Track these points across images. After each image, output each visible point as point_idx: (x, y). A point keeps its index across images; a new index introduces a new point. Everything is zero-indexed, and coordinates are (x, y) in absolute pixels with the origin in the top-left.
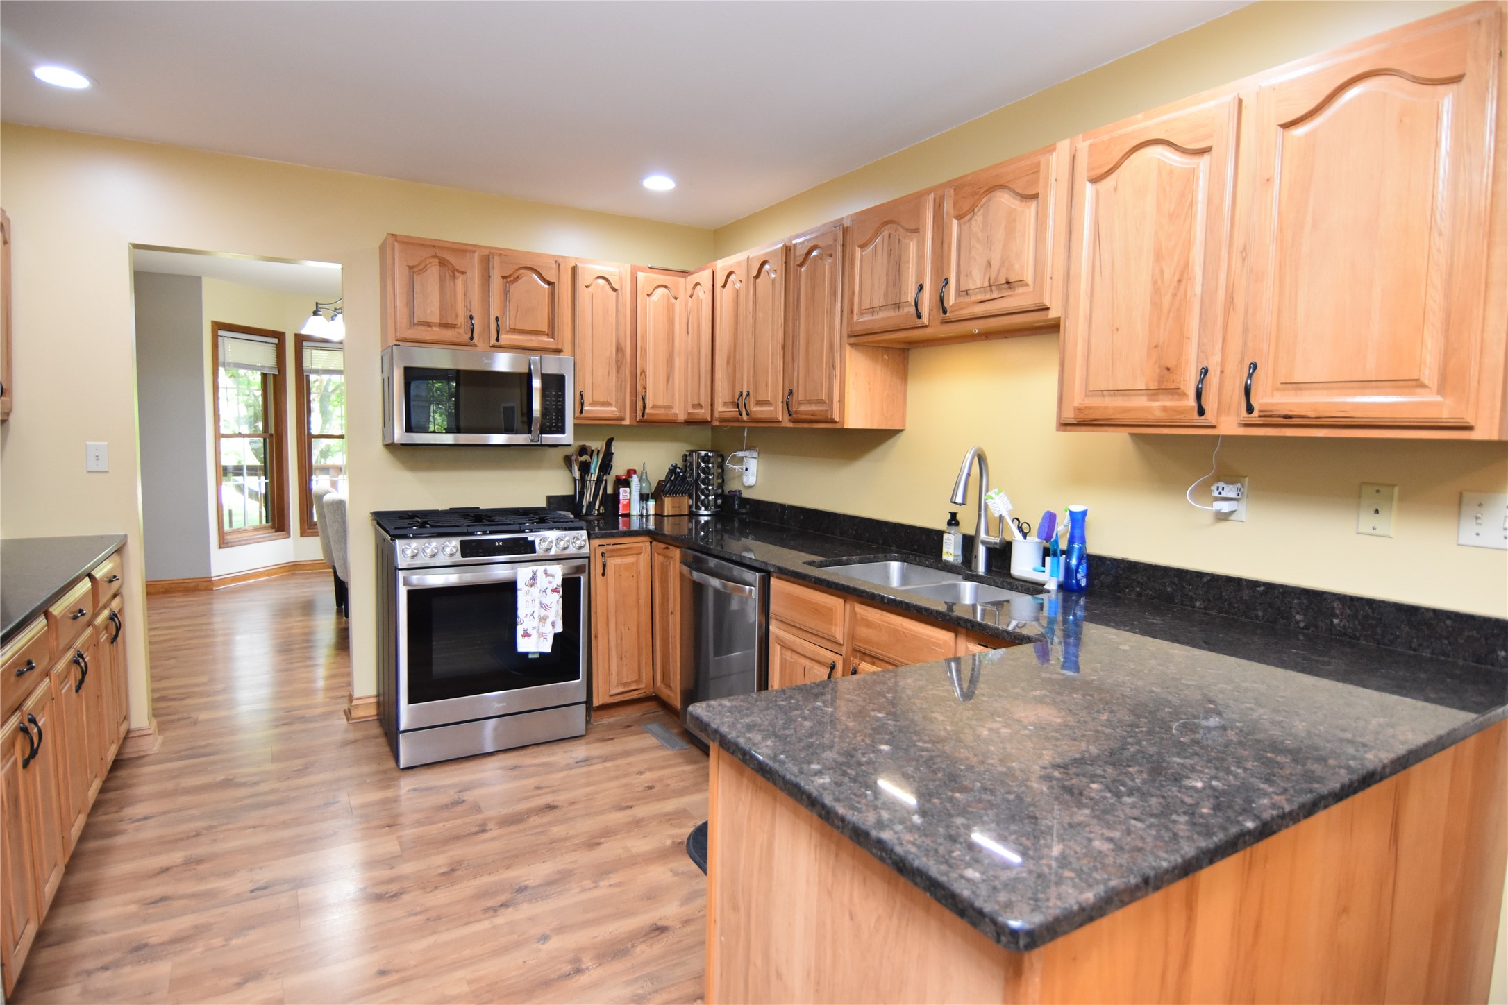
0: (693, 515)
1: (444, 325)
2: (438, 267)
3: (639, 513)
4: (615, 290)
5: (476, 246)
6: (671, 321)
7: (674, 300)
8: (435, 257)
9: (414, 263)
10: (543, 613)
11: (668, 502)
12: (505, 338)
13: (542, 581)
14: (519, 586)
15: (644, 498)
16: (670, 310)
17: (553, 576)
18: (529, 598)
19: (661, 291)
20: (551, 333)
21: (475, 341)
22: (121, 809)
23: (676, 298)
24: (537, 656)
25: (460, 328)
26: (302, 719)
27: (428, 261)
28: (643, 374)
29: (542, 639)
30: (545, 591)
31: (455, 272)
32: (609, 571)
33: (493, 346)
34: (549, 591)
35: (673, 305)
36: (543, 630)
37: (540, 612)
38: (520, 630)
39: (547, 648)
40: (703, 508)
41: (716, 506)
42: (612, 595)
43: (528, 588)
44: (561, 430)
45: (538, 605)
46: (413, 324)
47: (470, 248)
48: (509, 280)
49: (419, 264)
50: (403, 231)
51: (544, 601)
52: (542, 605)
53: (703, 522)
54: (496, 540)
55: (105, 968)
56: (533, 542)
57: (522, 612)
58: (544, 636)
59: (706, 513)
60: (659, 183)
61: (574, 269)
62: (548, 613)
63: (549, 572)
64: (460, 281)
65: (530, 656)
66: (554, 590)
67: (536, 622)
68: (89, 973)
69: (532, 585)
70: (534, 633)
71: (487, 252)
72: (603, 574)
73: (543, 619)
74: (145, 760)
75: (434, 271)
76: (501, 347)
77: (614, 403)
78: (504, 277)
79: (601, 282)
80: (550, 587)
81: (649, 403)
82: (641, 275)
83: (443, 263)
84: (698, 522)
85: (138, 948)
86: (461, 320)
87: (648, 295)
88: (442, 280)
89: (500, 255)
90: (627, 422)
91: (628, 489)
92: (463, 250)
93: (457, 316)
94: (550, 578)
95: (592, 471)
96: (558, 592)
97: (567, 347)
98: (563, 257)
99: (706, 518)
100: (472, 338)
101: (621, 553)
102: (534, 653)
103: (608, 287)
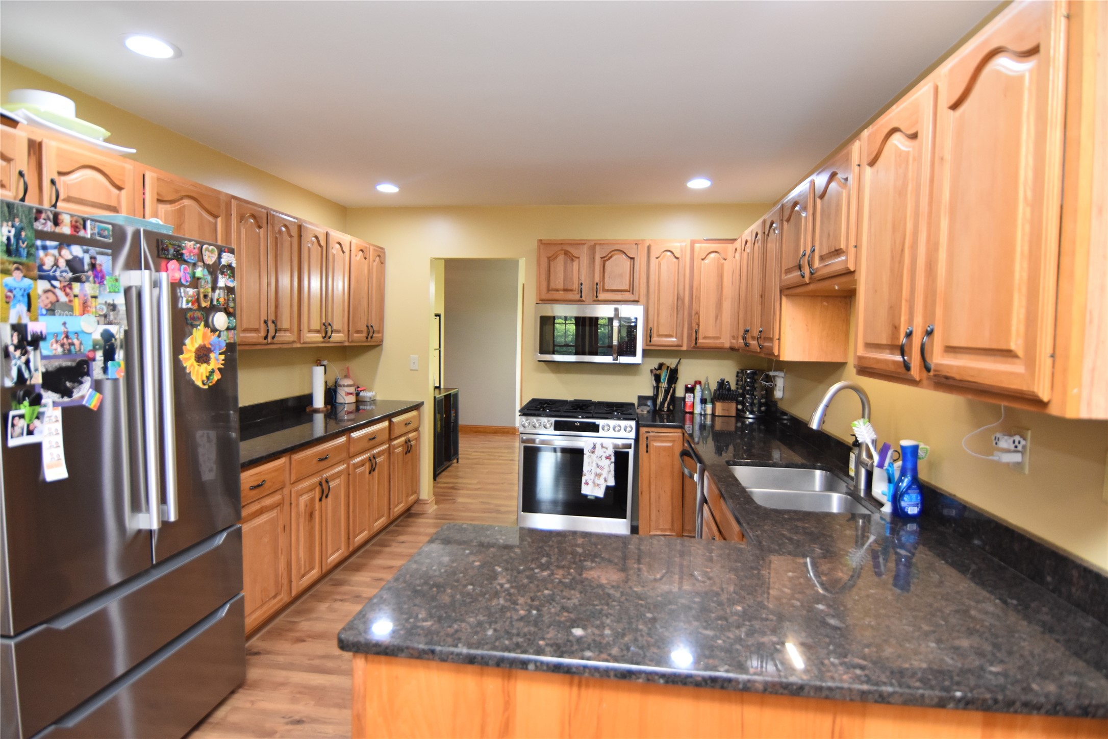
0: (740, 416)
1: (566, 290)
2: (563, 256)
3: (699, 412)
4: (677, 258)
5: (587, 240)
6: (721, 277)
7: (723, 261)
8: (562, 250)
9: (550, 255)
10: (599, 471)
11: (719, 405)
12: (602, 296)
13: (599, 451)
14: (585, 452)
15: (703, 401)
16: (721, 268)
17: (607, 449)
18: (590, 460)
19: (713, 255)
20: (631, 290)
21: (583, 298)
22: (398, 535)
23: (725, 259)
24: (593, 498)
25: (575, 291)
26: (498, 512)
27: (559, 252)
28: (697, 315)
29: (597, 488)
30: (601, 457)
31: (572, 258)
32: (651, 450)
33: (594, 301)
34: (603, 458)
35: (722, 265)
36: (597, 481)
37: (595, 470)
38: (584, 479)
39: (600, 493)
40: (748, 413)
41: (759, 411)
42: (653, 467)
43: (590, 454)
44: (634, 354)
45: (595, 465)
46: (549, 290)
47: (583, 242)
48: (605, 259)
49: (553, 255)
50: (545, 237)
51: (600, 463)
52: (598, 466)
53: (747, 423)
54: (576, 422)
55: (341, 600)
56: (598, 426)
57: (586, 468)
58: (599, 486)
59: (751, 416)
60: (699, 184)
61: (649, 247)
62: (602, 472)
63: (604, 445)
64: (576, 264)
65: (589, 497)
66: (608, 458)
67: (592, 476)
68: (336, 600)
69: (593, 452)
70: (590, 483)
71: (593, 243)
72: (647, 451)
73: (598, 475)
74: (425, 515)
75: (561, 258)
76: (599, 301)
77: (675, 335)
78: (602, 258)
79: (669, 253)
80: (605, 455)
81: (701, 335)
82: (697, 246)
83: (566, 253)
84: (744, 423)
85: (357, 597)
86: (576, 286)
87: (703, 259)
88: (565, 264)
89: (600, 244)
90: (684, 348)
91: (692, 395)
92: (579, 244)
93: (573, 284)
94: (605, 450)
95: (662, 380)
96: (610, 459)
97: (643, 299)
98: (642, 240)
99: (750, 420)
100: (581, 297)
101: (661, 439)
102: (591, 495)
103: (672, 257)
